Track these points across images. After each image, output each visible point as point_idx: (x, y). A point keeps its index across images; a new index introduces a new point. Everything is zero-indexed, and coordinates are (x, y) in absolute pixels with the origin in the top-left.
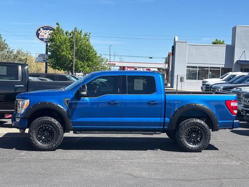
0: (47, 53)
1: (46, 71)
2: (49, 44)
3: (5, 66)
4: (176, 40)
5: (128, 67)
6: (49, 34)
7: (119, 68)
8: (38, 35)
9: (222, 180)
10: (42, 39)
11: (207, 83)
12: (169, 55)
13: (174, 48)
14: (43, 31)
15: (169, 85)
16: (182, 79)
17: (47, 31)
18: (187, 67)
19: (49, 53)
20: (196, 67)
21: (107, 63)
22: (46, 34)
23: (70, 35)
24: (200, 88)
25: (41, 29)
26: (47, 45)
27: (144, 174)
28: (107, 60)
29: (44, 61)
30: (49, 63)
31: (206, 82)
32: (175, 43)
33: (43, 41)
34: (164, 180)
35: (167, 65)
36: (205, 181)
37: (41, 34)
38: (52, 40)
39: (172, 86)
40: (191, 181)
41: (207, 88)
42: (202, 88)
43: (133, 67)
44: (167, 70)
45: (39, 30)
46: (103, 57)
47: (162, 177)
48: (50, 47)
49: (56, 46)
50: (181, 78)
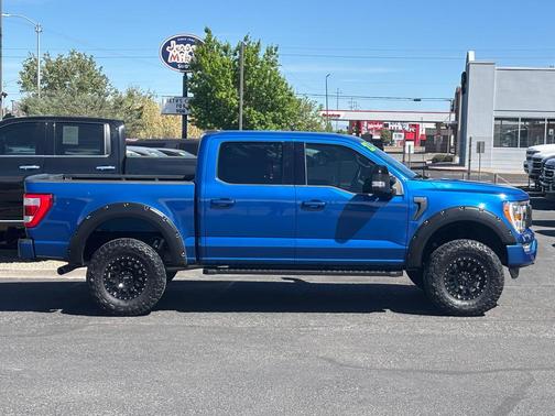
0: (185, 95)
1: (184, 135)
2: (189, 75)
3: (74, 124)
4: (472, 59)
5: (370, 122)
6: (190, 54)
7: (347, 124)
8: (165, 55)
9: (532, 373)
10: (174, 65)
11: (536, 155)
12: (457, 94)
13: (465, 77)
14: (176, 46)
15: (457, 160)
16: (480, 147)
17: (185, 47)
18: (496, 119)
19: (190, 95)
20: (517, 120)
21: (321, 113)
22: (183, 54)
23: (235, 54)
24: (522, 167)
25: (173, 42)
26: (185, 77)
27: (360, 359)
28: (321, 106)
29: (179, 112)
30: (191, 115)
31: (534, 152)
32: (468, 67)
33: (177, 67)
34: (403, 371)
35: (453, 115)
36: (493, 375)
37: (171, 53)
38: (194, 66)
39: (462, 163)
40: (463, 373)
41: (535, 165)
42: (526, 166)
43: (381, 122)
44: (454, 127)
45: (168, 44)
46: (311, 99)
47: (397, 367)
48: (192, 80)
49: (205, 78)
50: (479, 144)
